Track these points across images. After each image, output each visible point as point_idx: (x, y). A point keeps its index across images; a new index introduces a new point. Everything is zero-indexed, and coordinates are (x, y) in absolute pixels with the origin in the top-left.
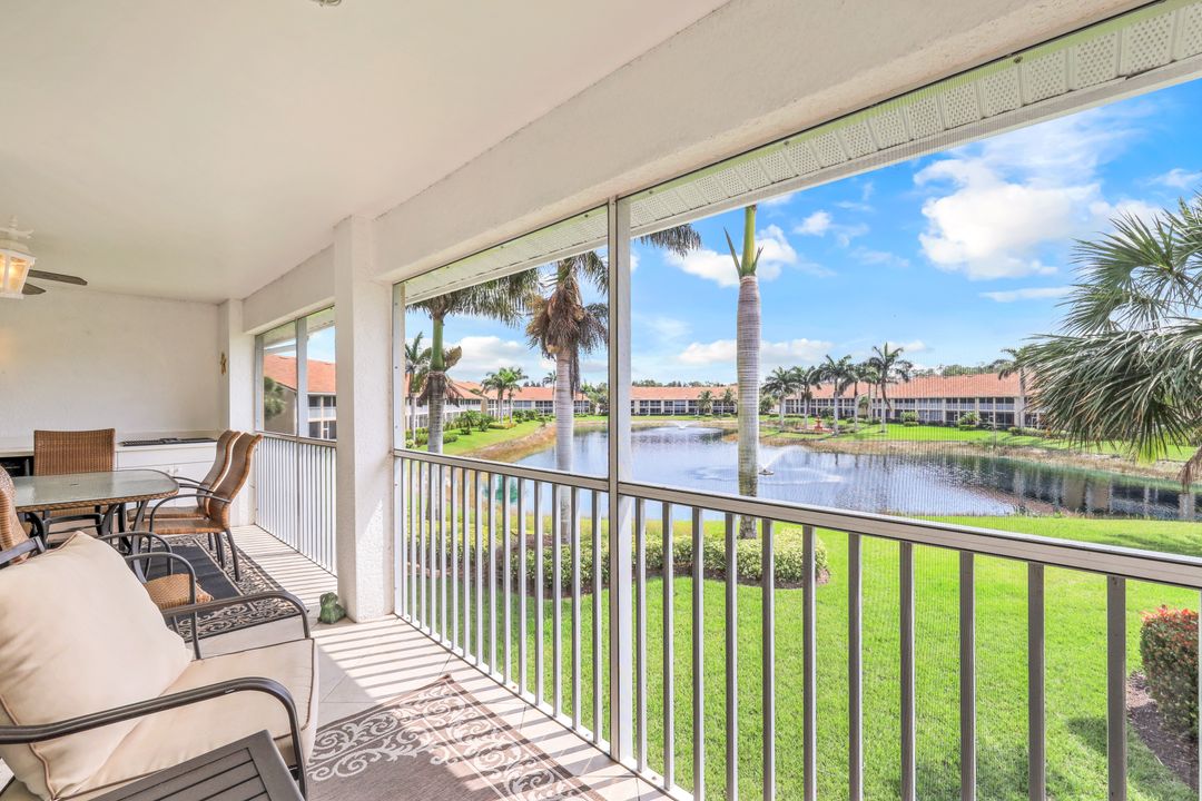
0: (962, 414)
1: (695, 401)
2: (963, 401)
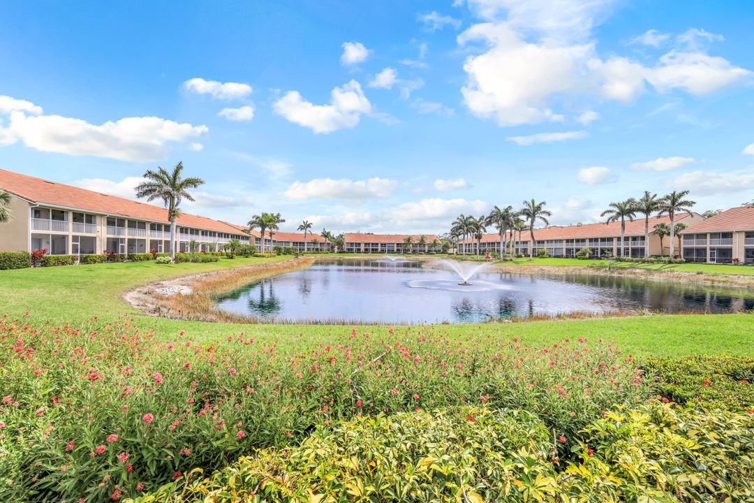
0: (578, 250)
1: (401, 244)
2: (578, 241)
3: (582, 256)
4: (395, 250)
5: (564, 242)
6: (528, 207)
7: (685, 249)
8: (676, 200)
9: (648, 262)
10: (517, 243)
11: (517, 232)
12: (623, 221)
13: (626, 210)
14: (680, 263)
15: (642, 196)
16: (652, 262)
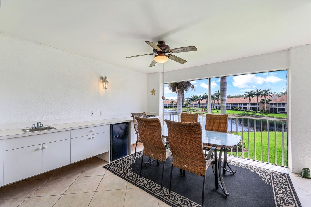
0: (235, 107)
1: (169, 104)
2: (235, 104)
3: (237, 110)
4: (167, 106)
5: (231, 104)
6: (216, 93)
7: (271, 108)
8: (267, 92)
9: (258, 112)
10: (214, 104)
11: (213, 100)
12: (250, 98)
13: (251, 95)
14: (268, 113)
15: (256, 90)
16: (259, 112)
